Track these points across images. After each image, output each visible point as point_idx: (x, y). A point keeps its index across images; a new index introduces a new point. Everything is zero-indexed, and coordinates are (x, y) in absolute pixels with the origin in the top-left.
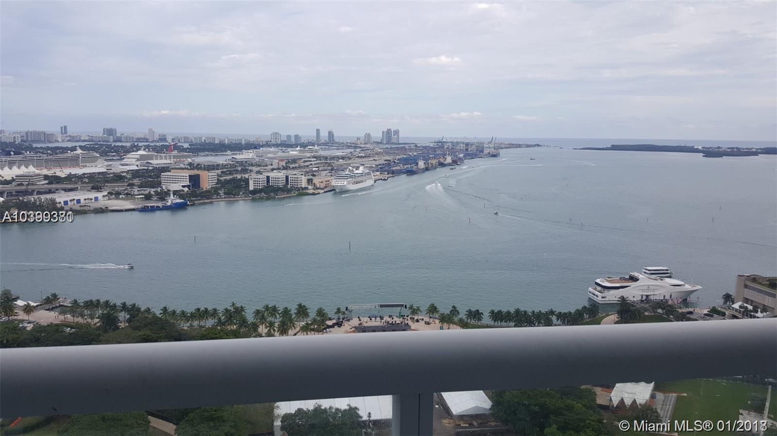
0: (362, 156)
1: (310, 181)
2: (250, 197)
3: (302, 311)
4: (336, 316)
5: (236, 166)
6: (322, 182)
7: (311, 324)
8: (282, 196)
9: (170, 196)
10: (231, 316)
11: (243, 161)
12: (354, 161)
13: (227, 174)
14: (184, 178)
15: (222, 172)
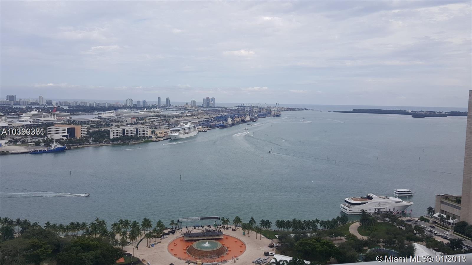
0: (189, 115)
1: (153, 132)
2: (111, 143)
3: (147, 223)
4: (171, 227)
5: (101, 122)
6: (161, 133)
7: (153, 233)
8: (133, 143)
9: (53, 143)
10: (95, 228)
11: (106, 119)
12: (184, 119)
13: (95, 128)
14: (64, 130)
15: (91, 126)
